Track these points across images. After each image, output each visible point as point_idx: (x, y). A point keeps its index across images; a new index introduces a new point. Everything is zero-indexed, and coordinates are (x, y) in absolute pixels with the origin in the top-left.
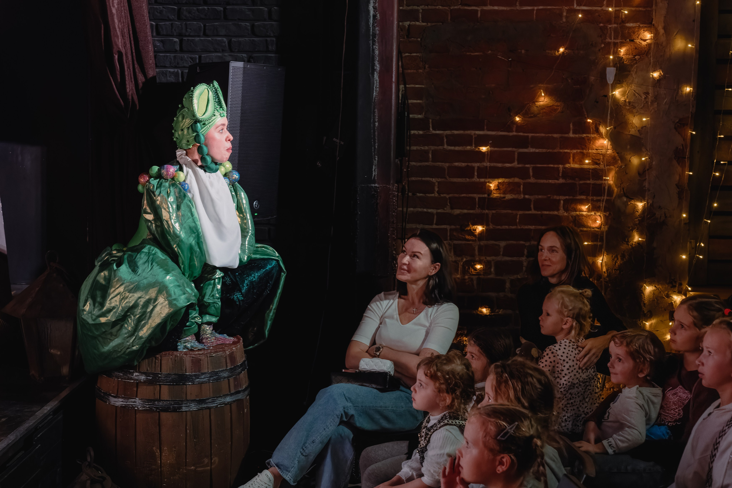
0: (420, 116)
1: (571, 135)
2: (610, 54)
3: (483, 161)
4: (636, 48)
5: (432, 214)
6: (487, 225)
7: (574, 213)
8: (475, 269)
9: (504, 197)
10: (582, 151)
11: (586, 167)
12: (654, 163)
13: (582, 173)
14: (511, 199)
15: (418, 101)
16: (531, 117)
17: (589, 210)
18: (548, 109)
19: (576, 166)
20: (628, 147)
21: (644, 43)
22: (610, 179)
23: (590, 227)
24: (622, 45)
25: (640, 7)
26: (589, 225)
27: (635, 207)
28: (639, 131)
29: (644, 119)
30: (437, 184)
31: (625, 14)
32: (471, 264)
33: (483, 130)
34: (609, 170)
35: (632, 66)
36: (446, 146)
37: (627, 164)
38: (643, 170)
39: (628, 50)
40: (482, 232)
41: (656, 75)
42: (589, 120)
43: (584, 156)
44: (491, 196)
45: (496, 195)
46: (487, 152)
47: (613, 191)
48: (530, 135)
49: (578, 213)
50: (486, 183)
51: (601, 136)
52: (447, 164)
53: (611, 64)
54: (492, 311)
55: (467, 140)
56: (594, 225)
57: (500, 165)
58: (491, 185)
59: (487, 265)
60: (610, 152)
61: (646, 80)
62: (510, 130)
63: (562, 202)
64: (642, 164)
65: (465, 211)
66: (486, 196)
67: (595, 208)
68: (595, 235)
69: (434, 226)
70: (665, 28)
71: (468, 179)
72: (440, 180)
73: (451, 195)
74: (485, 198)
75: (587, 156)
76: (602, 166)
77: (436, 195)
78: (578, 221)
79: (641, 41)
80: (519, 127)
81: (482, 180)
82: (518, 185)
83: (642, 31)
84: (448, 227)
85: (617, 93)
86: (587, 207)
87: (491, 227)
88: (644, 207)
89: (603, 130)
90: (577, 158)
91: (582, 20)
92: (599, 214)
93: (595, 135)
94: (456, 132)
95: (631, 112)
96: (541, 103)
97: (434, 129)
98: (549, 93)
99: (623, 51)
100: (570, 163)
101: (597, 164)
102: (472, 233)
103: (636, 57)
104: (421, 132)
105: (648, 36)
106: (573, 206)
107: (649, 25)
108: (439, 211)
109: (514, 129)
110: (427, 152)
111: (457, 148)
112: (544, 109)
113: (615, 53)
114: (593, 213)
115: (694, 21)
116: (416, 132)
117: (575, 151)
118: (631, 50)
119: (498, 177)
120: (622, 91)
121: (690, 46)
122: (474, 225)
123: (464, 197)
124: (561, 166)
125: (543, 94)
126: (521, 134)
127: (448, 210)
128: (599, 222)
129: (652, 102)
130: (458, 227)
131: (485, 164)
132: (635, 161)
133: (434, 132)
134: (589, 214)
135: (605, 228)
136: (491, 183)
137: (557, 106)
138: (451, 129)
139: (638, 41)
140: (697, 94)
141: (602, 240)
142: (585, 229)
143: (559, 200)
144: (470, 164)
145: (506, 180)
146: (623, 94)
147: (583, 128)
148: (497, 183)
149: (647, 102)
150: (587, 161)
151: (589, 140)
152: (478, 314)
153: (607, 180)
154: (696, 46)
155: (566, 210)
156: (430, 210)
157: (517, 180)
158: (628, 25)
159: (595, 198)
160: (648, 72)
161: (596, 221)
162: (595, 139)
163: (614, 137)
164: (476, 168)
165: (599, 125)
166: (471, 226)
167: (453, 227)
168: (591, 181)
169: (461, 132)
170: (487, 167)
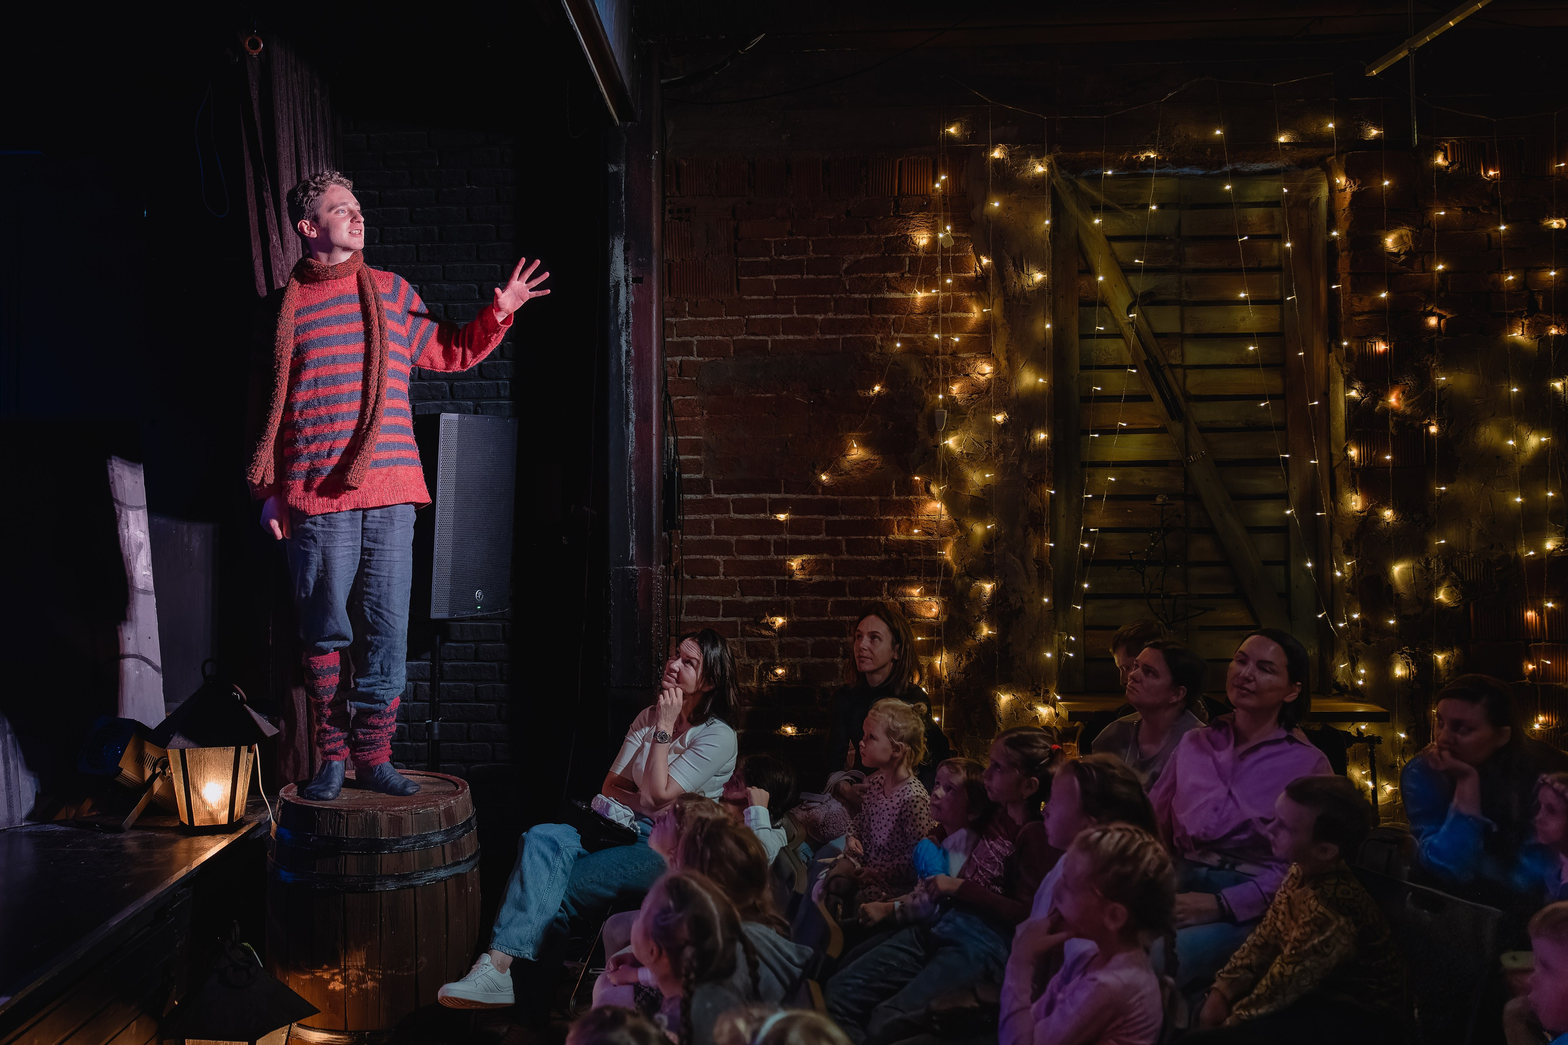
0: (698, 476)
1: (895, 497)
2: (938, 393)
3: (781, 533)
4: (973, 385)
5: (717, 603)
6: (789, 616)
7: (902, 599)
8: (776, 675)
9: (811, 580)
10: (909, 518)
11: (915, 538)
12: (1003, 532)
13: (910, 546)
14: (820, 582)
15: (695, 457)
16: (841, 475)
17: (921, 595)
18: (863, 466)
19: (903, 537)
20: (969, 511)
21: (982, 378)
22: (948, 554)
23: (924, 617)
24: (954, 380)
25: (975, 333)
26: (923, 614)
27: (981, 590)
28: (982, 490)
29: (987, 476)
30: (722, 563)
31: (956, 343)
32: (770, 667)
33: (780, 492)
34: (946, 542)
35: (968, 407)
36: (732, 515)
37: (968, 534)
38: (990, 540)
39: (962, 387)
40: (782, 627)
41: (999, 418)
42: (916, 478)
43: (912, 524)
44: (794, 578)
45: (799, 576)
46: (786, 520)
47: (952, 569)
48: (840, 498)
49: (907, 598)
50: (786, 561)
51: (932, 497)
52: (735, 538)
53: (941, 406)
54: (799, 730)
55: (760, 507)
56: (929, 615)
57: (803, 537)
58: (792, 564)
59: (791, 668)
60: (945, 518)
61: (986, 425)
62: (815, 492)
63: (886, 584)
64: (988, 533)
65: (761, 598)
66: (787, 578)
67: (929, 592)
68: (930, 628)
69: (720, 619)
70: (1008, 359)
71: (762, 557)
72: (726, 558)
73: (742, 578)
74: (785, 581)
75: (917, 524)
76: (936, 537)
77: (722, 577)
78: (908, 610)
79: (979, 376)
80: (826, 488)
81: (781, 557)
82: (827, 563)
83: (979, 363)
84: (738, 620)
85: (951, 442)
86: (918, 590)
87: (795, 619)
88: (993, 589)
89: (934, 489)
90: (903, 527)
91: (902, 351)
92: (934, 599)
93: (926, 497)
94: (745, 496)
95: (972, 467)
96: (854, 456)
97: (716, 492)
98: (864, 443)
99: (955, 389)
100: (894, 534)
101: (930, 534)
102: (769, 627)
103: (973, 396)
104: (700, 497)
105: (987, 369)
106: (900, 589)
107: (987, 354)
108: (727, 598)
109: (820, 491)
110: (708, 522)
111: (747, 517)
112: (858, 464)
113: (947, 391)
114: (927, 599)
115: (1044, 349)
116: (693, 496)
117: (900, 518)
118: (967, 387)
119: (801, 554)
120: (958, 440)
121: (1041, 380)
122: (771, 616)
123: (758, 580)
124: (883, 538)
125: (855, 446)
126: (829, 497)
127: (737, 597)
128: (935, 610)
129: (997, 454)
130: (751, 619)
131: (784, 537)
132: (979, 529)
133: (718, 496)
134: (922, 599)
135: (944, 618)
136: (792, 561)
137: (874, 460)
138: (739, 492)
139: (974, 376)
140: (1053, 441)
141: (939, 634)
142: (917, 620)
143: (883, 582)
144: (764, 537)
145: (812, 557)
146: (959, 443)
147: (910, 489)
148: (800, 561)
149: (990, 454)
150: (916, 531)
151: (918, 503)
152: (781, 735)
153: (943, 555)
154: (1049, 381)
155: (893, 595)
156: (714, 598)
157: (825, 556)
158: (961, 355)
159: (929, 579)
160: (989, 414)
161: (931, 609)
162: (926, 501)
163: (949, 499)
164: (772, 542)
165: (930, 483)
166: (768, 617)
167: (745, 619)
168: (922, 557)
169: (752, 495)
170: (786, 540)
